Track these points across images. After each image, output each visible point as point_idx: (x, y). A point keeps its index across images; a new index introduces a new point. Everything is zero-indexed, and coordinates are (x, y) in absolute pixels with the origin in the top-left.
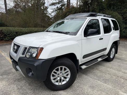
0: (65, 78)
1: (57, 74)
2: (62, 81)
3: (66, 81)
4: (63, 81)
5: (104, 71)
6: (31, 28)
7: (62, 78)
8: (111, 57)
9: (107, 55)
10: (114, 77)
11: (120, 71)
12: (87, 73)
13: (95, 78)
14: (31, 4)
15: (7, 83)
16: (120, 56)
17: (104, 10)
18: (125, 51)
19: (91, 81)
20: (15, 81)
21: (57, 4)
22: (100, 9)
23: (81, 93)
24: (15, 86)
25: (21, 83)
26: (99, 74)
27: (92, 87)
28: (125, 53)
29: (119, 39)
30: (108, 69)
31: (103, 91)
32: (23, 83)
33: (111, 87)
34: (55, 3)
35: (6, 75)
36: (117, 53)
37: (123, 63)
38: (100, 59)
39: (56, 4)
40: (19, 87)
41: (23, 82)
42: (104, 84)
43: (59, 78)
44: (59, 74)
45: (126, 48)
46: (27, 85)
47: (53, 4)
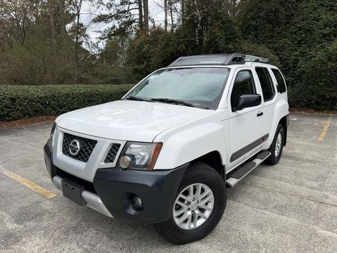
0: (202, 210)
1: (186, 202)
2: (196, 218)
3: (204, 218)
4: (199, 217)
5: (269, 188)
6: (52, 86)
7: (197, 212)
8: (276, 154)
9: (269, 150)
10: (296, 200)
11: (301, 184)
12: (235, 196)
13: (256, 204)
14: (36, 16)
15: (46, 241)
16: (290, 151)
17: (237, 39)
18: (296, 137)
19: (251, 214)
20: (67, 233)
21: (114, 18)
22: (227, 39)
23: (241, 242)
24: (74, 245)
25: (86, 236)
26: (262, 196)
27: (259, 227)
28: (298, 142)
29: (288, 113)
30: (277, 183)
31: (285, 233)
32: (90, 235)
33: (296, 222)
34: (107, 16)
35: (32, 219)
36: (285, 145)
37: (301, 167)
38: (258, 161)
39: (109, 20)
40: (85, 246)
41: (91, 233)
42: (281, 216)
43: (189, 213)
44: (189, 203)
45: (295, 132)
46: (105, 238)
47: (102, 18)
